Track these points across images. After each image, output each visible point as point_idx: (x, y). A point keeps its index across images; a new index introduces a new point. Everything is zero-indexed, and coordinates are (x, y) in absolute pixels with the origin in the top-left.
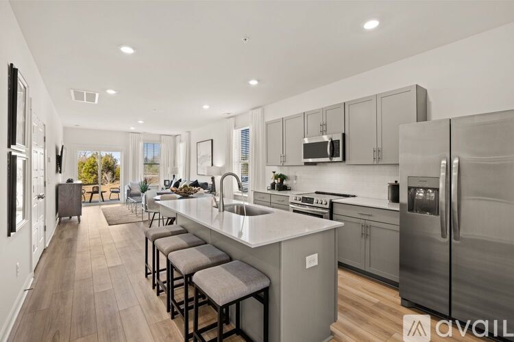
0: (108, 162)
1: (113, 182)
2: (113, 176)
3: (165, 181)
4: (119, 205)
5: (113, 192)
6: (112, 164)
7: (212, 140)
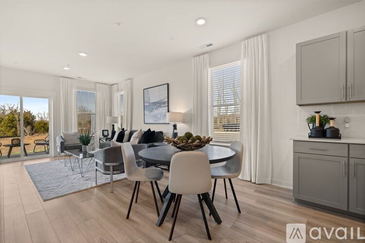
0: (27, 117)
1: (32, 134)
2: (32, 129)
3: (103, 131)
4: (47, 160)
5: (37, 144)
6: (31, 119)
7: (168, 84)
